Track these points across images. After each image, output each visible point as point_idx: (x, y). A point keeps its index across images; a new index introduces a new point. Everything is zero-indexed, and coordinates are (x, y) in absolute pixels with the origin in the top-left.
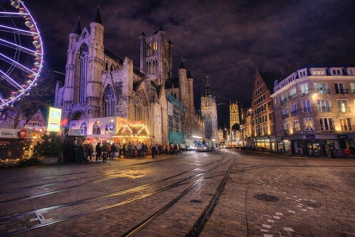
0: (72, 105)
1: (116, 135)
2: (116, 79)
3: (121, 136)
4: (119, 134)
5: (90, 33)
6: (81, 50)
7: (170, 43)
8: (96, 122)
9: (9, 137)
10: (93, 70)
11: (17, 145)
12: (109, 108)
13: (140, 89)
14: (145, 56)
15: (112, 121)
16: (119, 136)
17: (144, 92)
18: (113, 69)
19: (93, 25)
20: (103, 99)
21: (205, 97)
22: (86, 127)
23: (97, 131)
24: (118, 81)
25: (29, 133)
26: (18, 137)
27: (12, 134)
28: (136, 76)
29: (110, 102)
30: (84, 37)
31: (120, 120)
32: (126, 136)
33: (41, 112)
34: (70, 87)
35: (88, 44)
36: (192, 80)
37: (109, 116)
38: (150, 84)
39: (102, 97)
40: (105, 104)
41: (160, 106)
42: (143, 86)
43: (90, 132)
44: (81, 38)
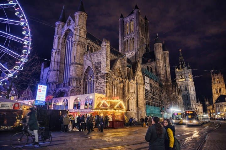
0: (57, 85)
1: (94, 109)
2: (96, 60)
3: (99, 110)
4: (96, 109)
5: (74, 21)
6: (66, 35)
7: (146, 19)
8: (76, 99)
9: (6, 108)
10: (75, 52)
11: (11, 115)
12: (89, 87)
13: (116, 67)
14: (123, 36)
15: (91, 97)
16: (97, 110)
17: (120, 70)
18: (93, 50)
19: (77, 14)
20: (84, 80)
21: (179, 69)
22: (68, 103)
23: (77, 106)
24: (97, 61)
25: (21, 105)
26: (13, 109)
27: (8, 106)
28: (113, 55)
29: (90, 81)
30: (69, 24)
31: (98, 96)
32: (104, 110)
33: (30, 89)
34: (55, 70)
35: (72, 30)
36: (168, 52)
37: (89, 93)
38: (126, 62)
39: (83, 78)
40: (85, 84)
41: (135, 82)
42: (118, 65)
43: (71, 107)
44: (66, 25)
